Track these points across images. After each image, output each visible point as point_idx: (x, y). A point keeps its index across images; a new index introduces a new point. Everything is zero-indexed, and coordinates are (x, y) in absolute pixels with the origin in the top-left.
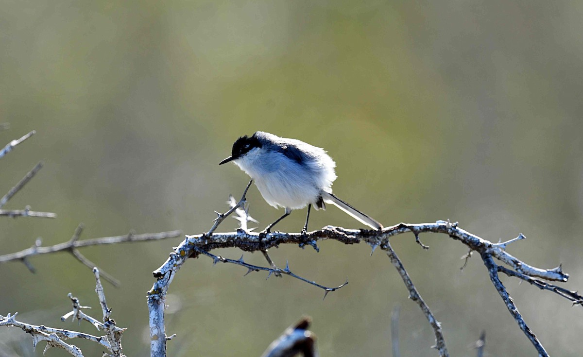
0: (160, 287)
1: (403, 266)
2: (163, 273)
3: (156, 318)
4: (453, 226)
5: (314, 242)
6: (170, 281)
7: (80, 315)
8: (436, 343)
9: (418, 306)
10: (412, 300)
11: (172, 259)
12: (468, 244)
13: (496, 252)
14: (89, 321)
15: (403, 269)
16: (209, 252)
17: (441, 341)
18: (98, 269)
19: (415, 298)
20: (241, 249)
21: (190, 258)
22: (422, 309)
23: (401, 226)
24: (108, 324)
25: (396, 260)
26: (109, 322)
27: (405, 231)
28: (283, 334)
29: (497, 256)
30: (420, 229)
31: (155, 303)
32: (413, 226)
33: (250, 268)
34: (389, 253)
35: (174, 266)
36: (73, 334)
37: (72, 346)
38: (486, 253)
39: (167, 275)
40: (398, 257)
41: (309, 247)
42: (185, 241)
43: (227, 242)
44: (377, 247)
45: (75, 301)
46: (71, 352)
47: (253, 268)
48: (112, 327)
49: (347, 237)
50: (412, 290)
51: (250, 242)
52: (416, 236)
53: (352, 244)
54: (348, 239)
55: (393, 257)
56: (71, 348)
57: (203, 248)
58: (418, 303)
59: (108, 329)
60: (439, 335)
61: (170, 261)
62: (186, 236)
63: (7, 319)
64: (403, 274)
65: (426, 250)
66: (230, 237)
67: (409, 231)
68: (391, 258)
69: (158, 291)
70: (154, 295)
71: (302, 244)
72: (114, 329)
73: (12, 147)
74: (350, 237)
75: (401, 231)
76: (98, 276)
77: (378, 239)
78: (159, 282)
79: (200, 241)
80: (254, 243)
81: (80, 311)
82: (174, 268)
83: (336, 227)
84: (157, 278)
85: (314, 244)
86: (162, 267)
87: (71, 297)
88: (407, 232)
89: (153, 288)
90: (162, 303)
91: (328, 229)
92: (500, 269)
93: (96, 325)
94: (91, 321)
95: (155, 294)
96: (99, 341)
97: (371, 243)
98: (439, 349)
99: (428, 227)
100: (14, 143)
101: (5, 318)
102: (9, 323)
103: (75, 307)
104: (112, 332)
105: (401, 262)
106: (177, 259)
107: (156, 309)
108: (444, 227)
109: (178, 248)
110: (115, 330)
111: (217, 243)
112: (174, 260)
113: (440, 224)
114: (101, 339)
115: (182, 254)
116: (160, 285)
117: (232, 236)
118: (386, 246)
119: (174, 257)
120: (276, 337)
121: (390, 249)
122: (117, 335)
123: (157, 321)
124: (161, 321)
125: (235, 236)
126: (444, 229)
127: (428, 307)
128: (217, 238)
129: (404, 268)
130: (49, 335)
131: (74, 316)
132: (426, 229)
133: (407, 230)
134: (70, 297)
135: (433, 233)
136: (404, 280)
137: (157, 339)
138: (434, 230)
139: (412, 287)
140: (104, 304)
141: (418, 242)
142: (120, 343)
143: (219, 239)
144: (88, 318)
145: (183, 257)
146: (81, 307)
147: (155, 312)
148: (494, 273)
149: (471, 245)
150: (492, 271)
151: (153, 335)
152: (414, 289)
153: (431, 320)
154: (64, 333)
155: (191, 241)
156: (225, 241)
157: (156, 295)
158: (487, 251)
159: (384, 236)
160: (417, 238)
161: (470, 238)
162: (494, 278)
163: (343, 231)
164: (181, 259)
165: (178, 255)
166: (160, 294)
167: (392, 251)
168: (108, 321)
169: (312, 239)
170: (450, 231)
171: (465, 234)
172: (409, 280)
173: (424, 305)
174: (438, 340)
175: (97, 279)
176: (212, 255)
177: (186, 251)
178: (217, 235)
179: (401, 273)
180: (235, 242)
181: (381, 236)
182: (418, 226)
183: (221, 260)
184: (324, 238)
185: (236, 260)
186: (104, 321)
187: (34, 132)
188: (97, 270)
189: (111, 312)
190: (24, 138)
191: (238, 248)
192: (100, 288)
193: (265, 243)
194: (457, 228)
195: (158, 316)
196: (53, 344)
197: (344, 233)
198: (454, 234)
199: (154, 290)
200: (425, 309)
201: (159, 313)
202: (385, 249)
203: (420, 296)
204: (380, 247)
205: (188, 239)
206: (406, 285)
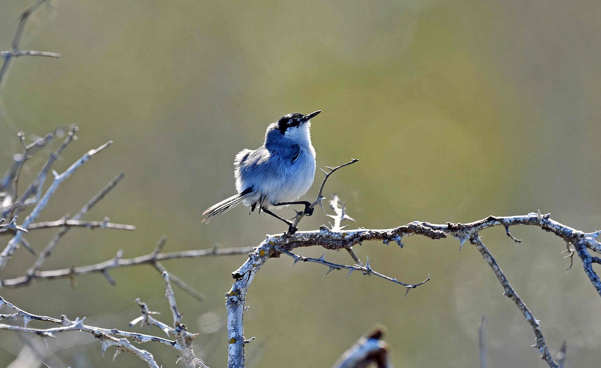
0: (238, 289)
1: (496, 261)
2: (241, 274)
3: (235, 320)
4: (545, 217)
5: (399, 238)
6: (249, 282)
7: (149, 320)
8: (536, 342)
9: (514, 302)
10: (507, 297)
11: (251, 259)
12: (561, 236)
13: (591, 243)
14: (159, 327)
15: (496, 265)
16: (290, 252)
17: (541, 339)
18: (168, 273)
19: (510, 294)
20: (324, 247)
21: (271, 258)
22: (519, 306)
23: (490, 219)
24: (179, 329)
25: (488, 255)
26: (180, 328)
27: (494, 224)
28: (356, 344)
29: (592, 248)
30: (510, 221)
31: (234, 304)
32: (503, 219)
33: (331, 266)
34: (480, 247)
35: (253, 267)
36: (147, 338)
37: (143, 351)
38: (580, 245)
39: (246, 276)
40: (489, 252)
41: (393, 243)
42: (266, 240)
43: (310, 241)
44: (466, 241)
45: (143, 307)
46: (142, 357)
47: (333, 266)
48: (182, 332)
49: (434, 231)
50: (506, 286)
51: (332, 240)
52: (507, 228)
53: (439, 238)
54: (434, 233)
55: (484, 251)
56: (142, 353)
57: (285, 247)
58: (513, 299)
59: (179, 335)
60: (537, 332)
61: (249, 261)
62: (267, 235)
63: (75, 323)
64: (496, 270)
65: (518, 243)
66: (312, 235)
67: (499, 224)
68: (483, 253)
69: (237, 292)
70: (232, 297)
71: (386, 241)
72: (185, 334)
73: (89, 157)
74: (436, 231)
75: (490, 224)
76: (167, 280)
77: (467, 233)
78: (237, 283)
79: (281, 240)
80: (338, 240)
81: (149, 316)
82: (253, 269)
83: (423, 222)
84: (235, 279)
85: (398, 240)
86: (241, 268)
87: (139, 303)
88: (497, 225)
89: (232, 289)
90: (241, 305)
91: (414, 224)
92: (594, 260)
93: (166, 330)
94: (161, 327)
95: (234, 295)
96: (173, 345)
97: (460, 237)
98: (539, 348)
99: (518, 220)
100: (92, 152)
101: (73, 322)
102: (77, 328)
103: (144, 313)
104: (183, 338)
105: (493, 257)
106: (256, 259)
107: (234, 311)
108: (536, 218)
109: (258, 248)
110: (186, 336)
111: (299, 242)
112: (253, 260)
113: (531, 216)
114: (175, 343)
115: (262, 255)
116: (239, 286)
117: (314, 235)
118: (476, 240)
119: (253, 257)
120: (348, 347)
121: (481, 244)
122: (188, 341)
123: (235, 323)
124: (240, 324)
125: (317, 234)
126: (535, 221)
127: (525, 304)
128: (299, 236)
129: (497, 263)
130: (119, 340)
131: (143, 322)
132: (516, 222)
133: (497, 223)
134: (137, 302)
135: (524, 225)
136: (498, 276)
137: (234, 343)
138: (525, 222)
139: (506, 283)
140: (175, 308)
141: (509, 235)
142: (191, 349)
143: (301, 237)
144: (157, 323)
145: (263, 256)
146: (149, 312)
147: (233, 315)
148: (588, 264)
149: (564, 236)
150: (586, 261)
151: (231, 338)
152: (508, 286)
153: (529, 317)
154: (137, 337)
155: (271, 240)
156: (308, 240)
157: (235, 297)
158: (581, 242)
159: (473, 230)
160: (507, 231)
161: (562, 229)
162: (588, 268)
163: (429, 226)
164: (260, 259)
165: (258, 255)
166: (238, 296)
167: (482, 246)
168: (179, 326)
169: (397, 235)
170: (541, 222)
171: (558, 225)
172: (503, 275)
173: (521, 302)
174: (537, 339)
175: (167, 284)
176: (292, 255)
177: (266, 251)
178: (299, 234)
179: (493, 269)
180: (317, 240)
181: (469, 230)
182: (507, 218)
183: (300, 259)
184: (410, 234)
185: (317, 259)
186: (175, 326)
187: (111, 142)
188: (167, 275)
189: (182, 317)
190: (101, 147)
191: (320, 246)
192: (171, 292)
193: (348, 241)
194: (549, 219)
195: (237, 319)
196: (124, 350)
197: (430, 228)
198: (545, 225)
199: (233, 291)
200: (521, 306)
201: (238, 315)
202: (474, 243)
203: (515, 293)
204: (469, 242)
205: (269, 238)
206: (500, 281)
